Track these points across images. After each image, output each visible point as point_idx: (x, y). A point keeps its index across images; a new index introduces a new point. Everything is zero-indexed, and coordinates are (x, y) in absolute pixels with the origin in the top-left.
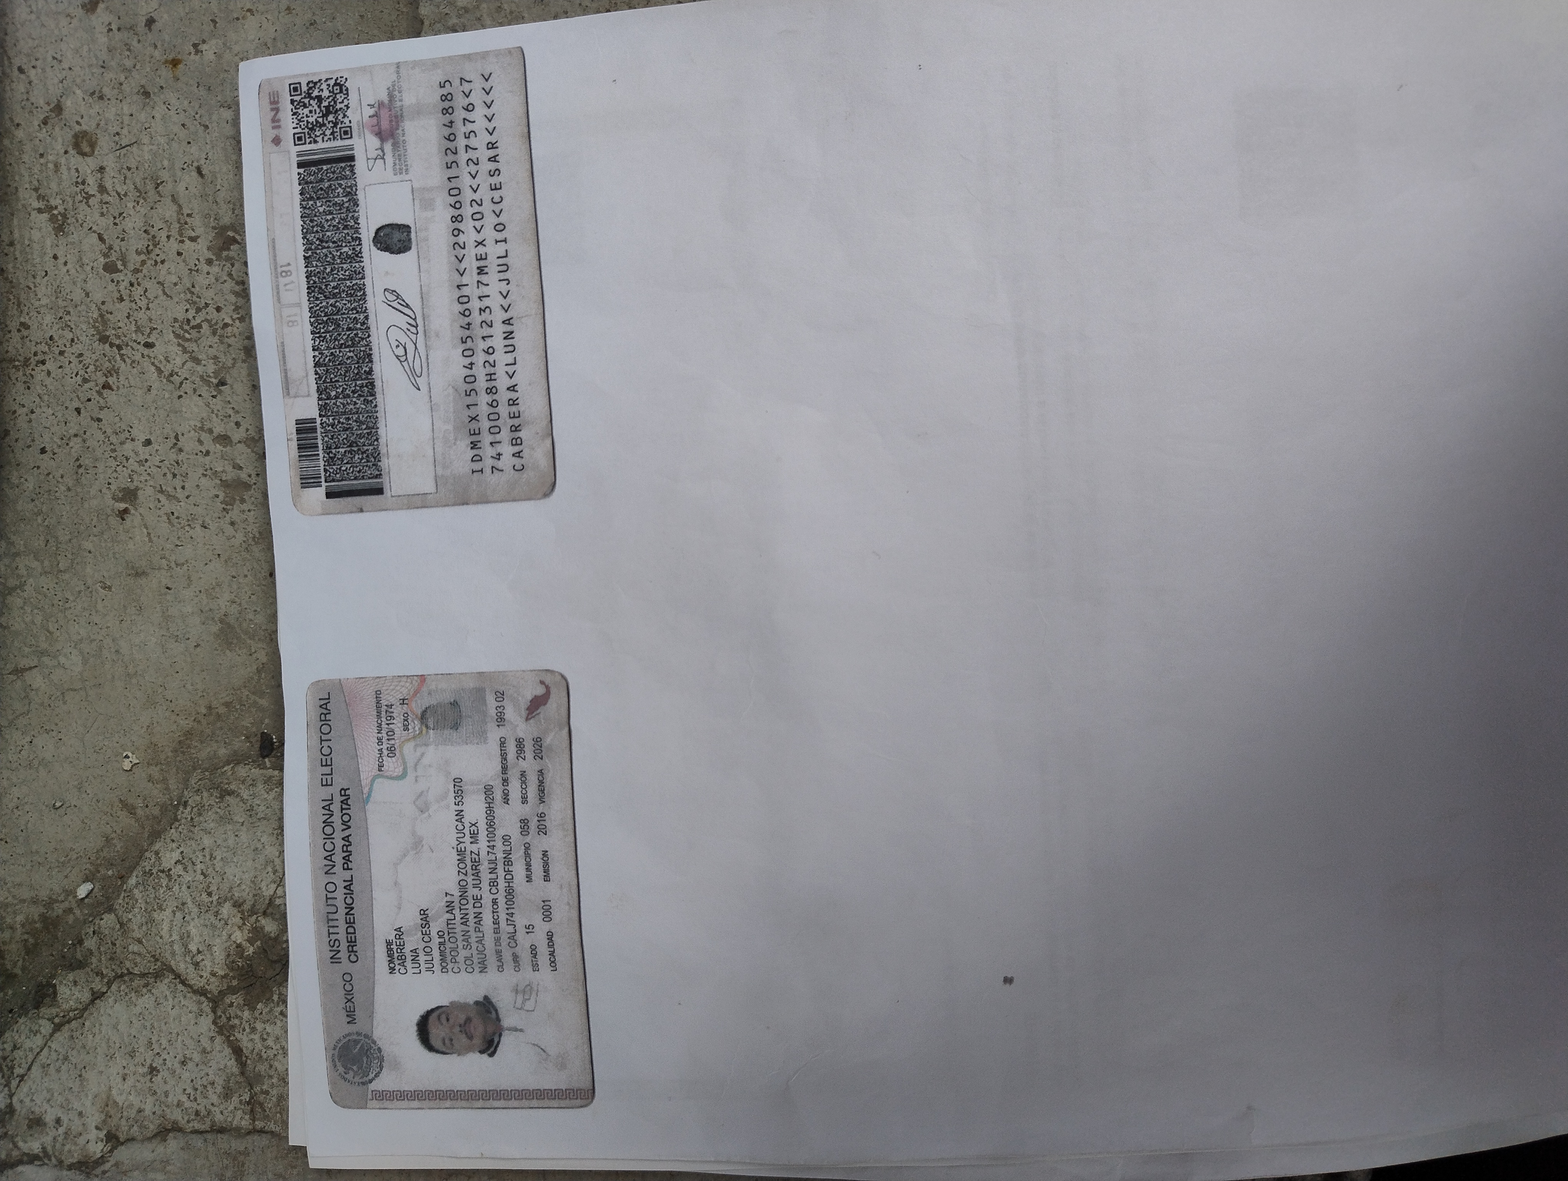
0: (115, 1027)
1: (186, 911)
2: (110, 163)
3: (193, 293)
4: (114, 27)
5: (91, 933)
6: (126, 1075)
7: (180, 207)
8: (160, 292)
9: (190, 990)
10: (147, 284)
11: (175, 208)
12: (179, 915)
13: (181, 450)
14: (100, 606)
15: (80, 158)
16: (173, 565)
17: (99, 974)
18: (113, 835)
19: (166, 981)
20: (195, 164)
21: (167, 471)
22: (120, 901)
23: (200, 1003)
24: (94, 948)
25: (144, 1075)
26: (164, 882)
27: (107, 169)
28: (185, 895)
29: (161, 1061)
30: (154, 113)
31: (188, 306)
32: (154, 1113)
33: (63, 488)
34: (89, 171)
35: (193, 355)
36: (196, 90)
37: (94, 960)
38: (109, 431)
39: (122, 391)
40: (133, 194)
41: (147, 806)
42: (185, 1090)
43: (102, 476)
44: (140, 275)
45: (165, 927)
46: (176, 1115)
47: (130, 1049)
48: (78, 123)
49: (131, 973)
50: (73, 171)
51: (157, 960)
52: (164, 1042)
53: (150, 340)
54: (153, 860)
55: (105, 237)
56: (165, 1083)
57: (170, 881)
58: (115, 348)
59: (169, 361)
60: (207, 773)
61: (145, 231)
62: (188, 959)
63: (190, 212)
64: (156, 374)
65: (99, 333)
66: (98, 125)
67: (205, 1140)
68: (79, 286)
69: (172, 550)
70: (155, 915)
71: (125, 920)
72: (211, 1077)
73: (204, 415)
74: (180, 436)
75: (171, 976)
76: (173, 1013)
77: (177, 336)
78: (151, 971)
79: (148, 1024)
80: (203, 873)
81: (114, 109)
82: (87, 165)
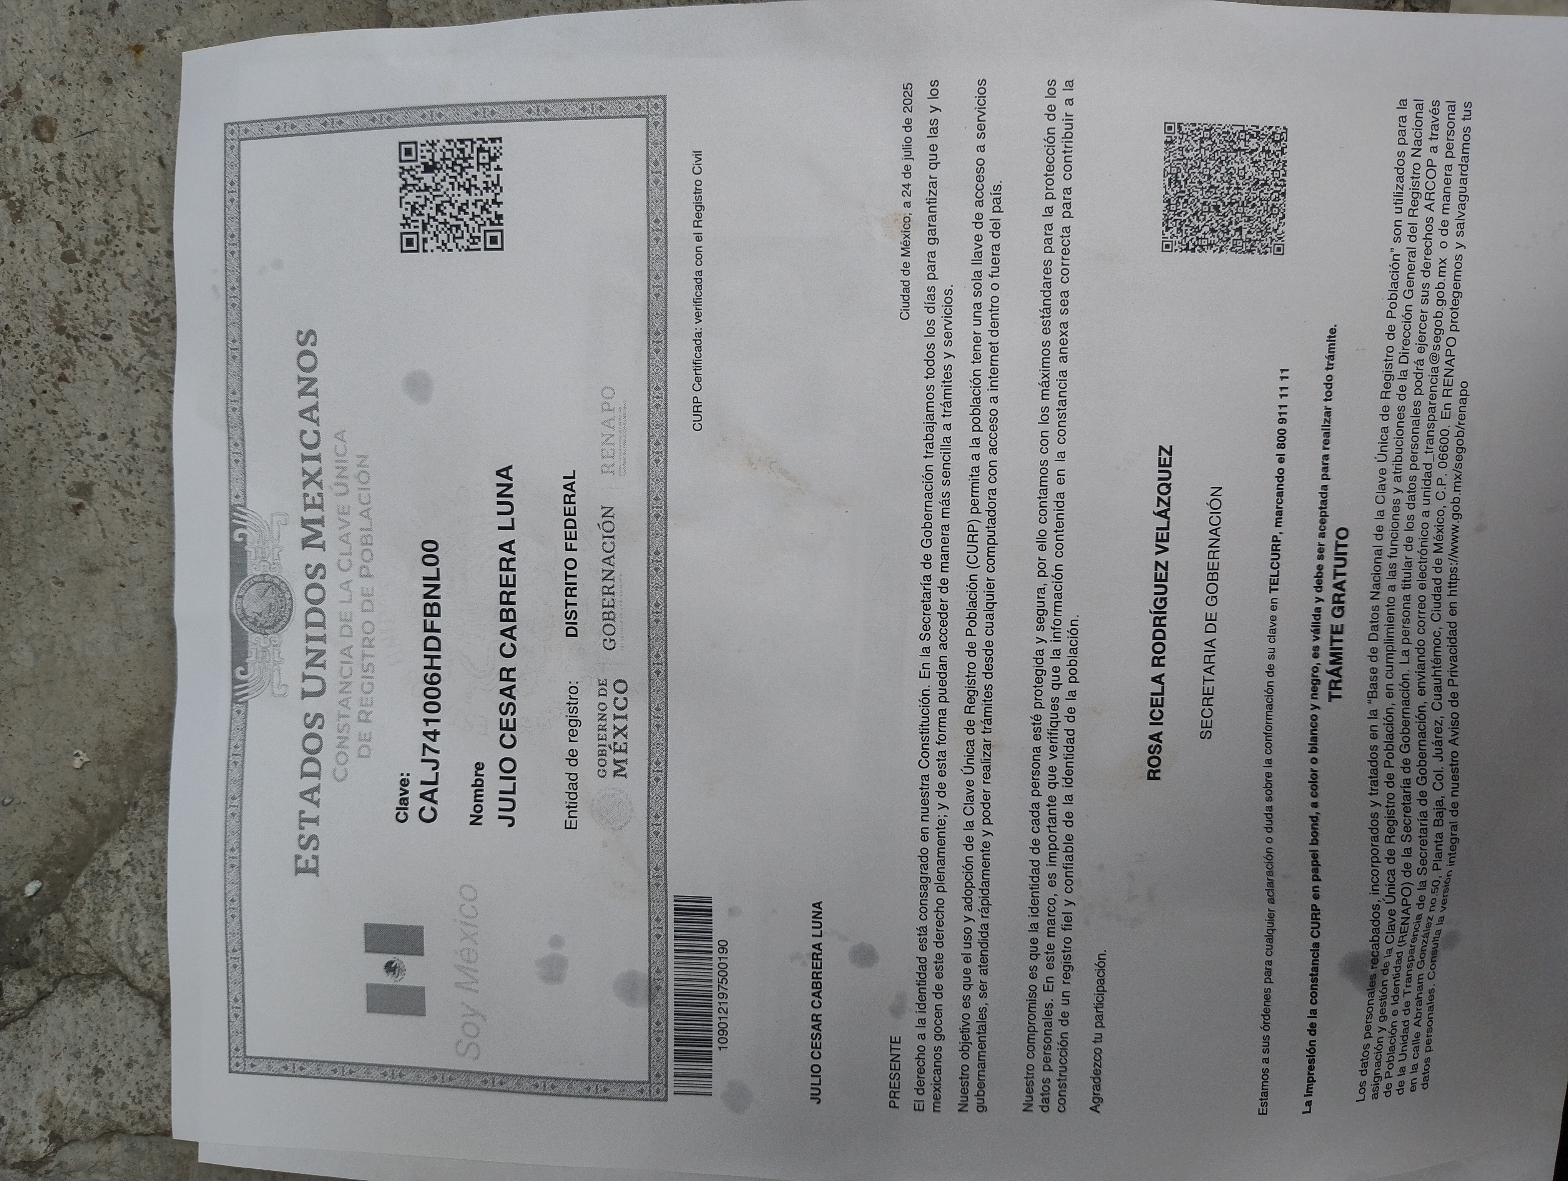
0: (61, 1027)
1: (135, 912)
2: (69, 149)
3: (152, 286)
4: (76, 10)
5: (38, 932)
6: (71, 1075)
7: (141, 197)
8: (119, 283)
9: (137, 992)
10: (105, 275)
11: (135, 198)
12: (127, 916)
13: (137, 446)
14: (52, 602)
15: (39, 144)
16: (127, 562)
17: (45, 973)
18: (64, 833)
19: (113, 982)
20: (157, 154)
21: (123, 467)
22: (68, 901)
23: (146, 1005)
24: (41, 947)
25: (88, 1077)
26: (113, 883)
27: (67, 156)
28: (133, 896)
29: (106, 1062)
30: (116, 100)
31: (147, 299)
32: (98, 1115)
33: (16, 481)
34: (49, 158)
35: (152, 348)
36: (159, 78)
37: (40, 959)
38: (64, 424)
39: (78, 384)
40: (94, 182)
41: (97, 805)
42: (130, 1092)
43: (56, 469)
44: (98, 266)
45: (113, 928)
46: (120, 1117)
47: (75, 1050)
48: (38, 108)
49: (78, 974)
50: (32, 158)
51: (104, 961)
52: (110, 1043)
53: (107, 333)
54: (102, 860)
55: (64, 225)
56: (110, 1084)
57: (118, 882)
58: (72, 340)
59: (126, 355)
60: (158, 774)
61: (105, 221)
62: (135, 961)
63: (149, 202)
64: (113, 367)
65: (55, 324)
66: (58, 110)
67: (150, 1143)
68: (36, 274)
69: (127, 547)
70: (103, 916)
71: (73, 920)
72: (157, 1081)
73: (161, 410)
74: (137, 433)
75: (118, 978)
76: (120, 1014)
77: (135, 329)
78: (98, 972)
79: (94, 1025)
80: (151, 875)
81: (74, 95)
82: (46, 152)
